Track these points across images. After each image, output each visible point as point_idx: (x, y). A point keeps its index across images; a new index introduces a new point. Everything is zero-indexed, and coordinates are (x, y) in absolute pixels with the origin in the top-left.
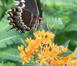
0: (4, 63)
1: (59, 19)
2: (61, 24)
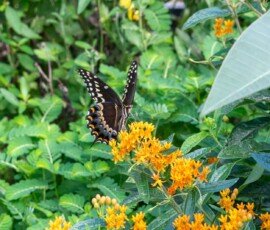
0: (93, 161)
1: (164, 105)
2: (166, 111)
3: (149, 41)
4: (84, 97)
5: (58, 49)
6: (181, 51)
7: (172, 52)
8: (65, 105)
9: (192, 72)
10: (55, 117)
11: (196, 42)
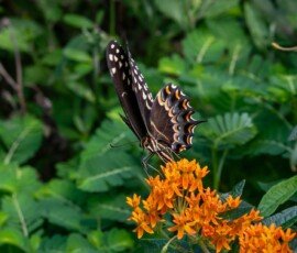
0: (103, 230)
3: (198, 11)
4: (82, 117)
5: (34, 29)
6: (257, 28)
7: (240, 32)
8: (47, 131)
9: (279, 67)
10: (30, 154)
11: (285, 12)
